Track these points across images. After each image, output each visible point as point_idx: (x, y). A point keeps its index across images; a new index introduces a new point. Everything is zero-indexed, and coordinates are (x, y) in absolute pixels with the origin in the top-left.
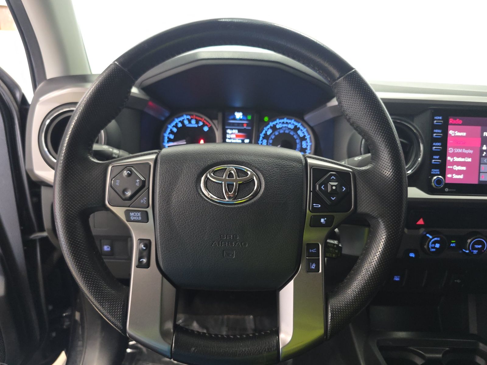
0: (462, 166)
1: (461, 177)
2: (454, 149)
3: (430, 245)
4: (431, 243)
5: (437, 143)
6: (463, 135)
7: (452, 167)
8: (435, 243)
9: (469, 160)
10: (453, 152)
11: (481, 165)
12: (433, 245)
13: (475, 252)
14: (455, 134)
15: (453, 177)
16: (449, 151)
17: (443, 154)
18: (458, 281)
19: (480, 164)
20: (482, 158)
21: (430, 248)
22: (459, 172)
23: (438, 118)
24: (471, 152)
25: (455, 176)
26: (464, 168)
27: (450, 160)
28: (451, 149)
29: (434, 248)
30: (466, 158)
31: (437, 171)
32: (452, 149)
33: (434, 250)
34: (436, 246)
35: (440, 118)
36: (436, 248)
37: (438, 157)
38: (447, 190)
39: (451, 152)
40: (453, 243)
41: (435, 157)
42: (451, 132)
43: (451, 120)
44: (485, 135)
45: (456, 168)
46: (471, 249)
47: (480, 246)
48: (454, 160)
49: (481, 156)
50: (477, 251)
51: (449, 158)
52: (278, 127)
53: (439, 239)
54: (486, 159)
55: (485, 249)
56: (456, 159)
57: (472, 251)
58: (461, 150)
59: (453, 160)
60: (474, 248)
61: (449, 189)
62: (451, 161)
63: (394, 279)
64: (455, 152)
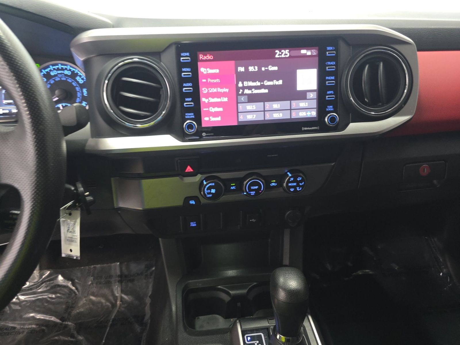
0: (218, 107)
1: (219, 119)
2: (208, 89)
3: (206, 191)
4: (206, 189)
5: (187, 84)
6: (216, 72)
7: (207, 109)
8: (210, 188)
9: (225, 99)
10: (208, 92)
11: (239, 104)
12: (209, 191)
13: (253, 193)
14: (207, 71)
15: (211, 120)
16: (203, 92)
17: (196, 95)
18: (253, 220)
19: (237, 103)
20: (239, 97)
21: (206, 194)
22: (216, 114)
23: (186, 54)
24: (227, 90)
25: (213, 119)
26: (221, 109)
27: (204, 102)
28: (205, 89)
29: (210, 193)
30: (222, 98)
31: (191, 115)
32: (207, 89)
33: (211, 195)
34: (212, 192)
35: (188, 54)
36: (212, 193)
37: (190, 99)
38: (204, 134)
39: (205, 92)
40: (232, 186)
41: (187, 99)
42: (203, 70)
43: (201, 56)
44: (240, 70)
45: (213, 110)
46: (248, 191)
47: (256, 187)
48: (210, 101)
49: (238, 94)
50: (254, 192)
51: (203, 100)
52: (52, 74)
53: (213, 184)
54: (243, 98)
55: (262, 190)
56: (212, 100)
57: (249, 193)
58: (216, 89)
59: (208, 102)
60: (250, 190)
61: (206, 133)
62: (206, 102)
63: (191, 225)
64: (209, 92)
